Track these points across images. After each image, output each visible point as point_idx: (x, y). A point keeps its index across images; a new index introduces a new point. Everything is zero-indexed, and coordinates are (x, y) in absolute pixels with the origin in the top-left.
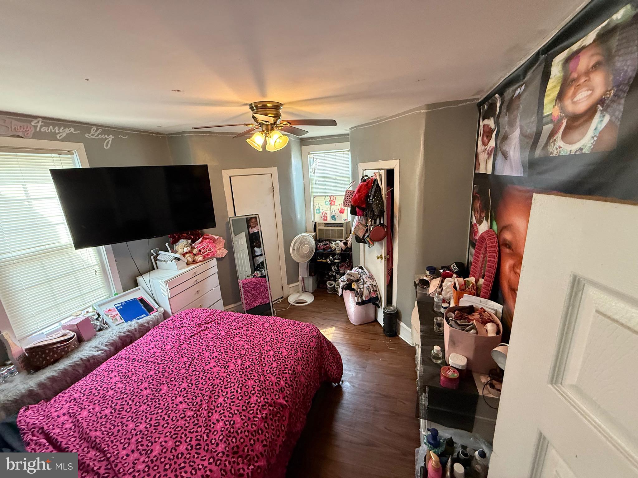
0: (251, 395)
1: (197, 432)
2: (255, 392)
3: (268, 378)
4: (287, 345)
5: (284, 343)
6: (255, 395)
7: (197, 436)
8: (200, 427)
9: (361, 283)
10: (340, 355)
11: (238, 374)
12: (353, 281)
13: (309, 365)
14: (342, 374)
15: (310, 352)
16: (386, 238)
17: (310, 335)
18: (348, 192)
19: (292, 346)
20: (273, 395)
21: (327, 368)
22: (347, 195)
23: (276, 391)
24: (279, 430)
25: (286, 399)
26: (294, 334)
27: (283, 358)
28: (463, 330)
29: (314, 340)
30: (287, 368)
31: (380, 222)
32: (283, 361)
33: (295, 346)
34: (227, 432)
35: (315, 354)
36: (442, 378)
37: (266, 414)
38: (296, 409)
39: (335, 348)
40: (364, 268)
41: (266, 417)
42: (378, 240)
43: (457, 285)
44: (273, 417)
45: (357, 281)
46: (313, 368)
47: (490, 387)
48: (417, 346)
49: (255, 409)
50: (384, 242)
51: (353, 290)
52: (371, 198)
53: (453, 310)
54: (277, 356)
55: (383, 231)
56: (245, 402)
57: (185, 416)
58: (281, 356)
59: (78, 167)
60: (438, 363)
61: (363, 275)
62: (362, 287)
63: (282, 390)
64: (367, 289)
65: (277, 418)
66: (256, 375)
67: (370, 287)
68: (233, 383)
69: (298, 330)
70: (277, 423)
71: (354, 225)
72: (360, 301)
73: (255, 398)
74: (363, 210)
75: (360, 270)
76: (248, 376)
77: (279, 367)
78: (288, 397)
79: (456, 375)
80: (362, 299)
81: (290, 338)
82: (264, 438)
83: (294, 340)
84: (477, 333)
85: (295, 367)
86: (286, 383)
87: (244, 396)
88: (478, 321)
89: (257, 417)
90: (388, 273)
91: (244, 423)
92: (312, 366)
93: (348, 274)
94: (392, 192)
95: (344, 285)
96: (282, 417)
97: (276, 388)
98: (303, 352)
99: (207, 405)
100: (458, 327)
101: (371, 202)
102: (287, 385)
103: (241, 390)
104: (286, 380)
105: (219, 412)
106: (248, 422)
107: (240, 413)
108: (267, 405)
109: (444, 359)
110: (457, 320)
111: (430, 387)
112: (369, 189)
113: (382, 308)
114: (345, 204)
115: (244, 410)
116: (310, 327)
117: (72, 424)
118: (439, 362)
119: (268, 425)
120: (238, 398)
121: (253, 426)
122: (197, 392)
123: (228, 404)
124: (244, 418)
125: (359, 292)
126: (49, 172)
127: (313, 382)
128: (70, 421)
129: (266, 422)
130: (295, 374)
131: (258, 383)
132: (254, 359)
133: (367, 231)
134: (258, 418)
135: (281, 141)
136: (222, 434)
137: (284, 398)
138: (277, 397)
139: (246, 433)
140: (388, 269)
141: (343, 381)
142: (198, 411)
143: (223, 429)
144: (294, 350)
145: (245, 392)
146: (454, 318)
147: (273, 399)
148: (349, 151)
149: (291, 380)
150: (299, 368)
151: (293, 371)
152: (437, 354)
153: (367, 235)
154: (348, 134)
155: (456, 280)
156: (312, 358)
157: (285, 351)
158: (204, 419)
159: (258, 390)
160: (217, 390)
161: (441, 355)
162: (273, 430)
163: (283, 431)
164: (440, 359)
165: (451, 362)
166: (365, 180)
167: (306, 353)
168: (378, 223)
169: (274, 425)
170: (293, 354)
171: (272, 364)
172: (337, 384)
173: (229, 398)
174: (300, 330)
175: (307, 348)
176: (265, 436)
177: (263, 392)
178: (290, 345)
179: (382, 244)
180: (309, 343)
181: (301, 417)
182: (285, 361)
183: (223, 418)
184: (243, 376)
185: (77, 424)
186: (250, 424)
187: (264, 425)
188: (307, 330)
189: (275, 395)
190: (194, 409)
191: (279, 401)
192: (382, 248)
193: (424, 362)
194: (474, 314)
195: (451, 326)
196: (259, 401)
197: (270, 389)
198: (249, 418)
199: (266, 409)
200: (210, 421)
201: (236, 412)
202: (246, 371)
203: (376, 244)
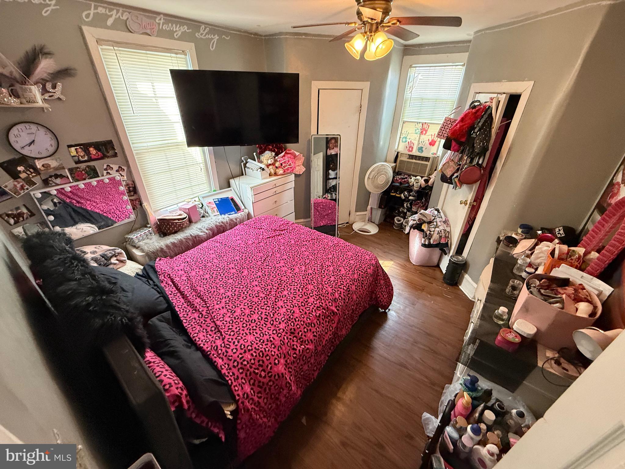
0: (310, 296)
1: (266, 309)
2: (313, 296)
3: (325, 288)
4: (346, 265)
5: (344, 263)
6: (313, 297)
7: (266, 312)
8: (269, 307)
9: (433, 226)
10: (392, 288)
11: (301, 277)
12: (424, 222)
13: (362, 287)
14: (391, 304)
15: (366, 277)
16: (479, 182)
17: (368, 262)
18: (447, 120)
19: (351, 268)
20: (327, 302)
21: (379, 294)
22: (445, 124)
23: (330, 299)
24: (327, 329)
25: (338, 308)
26: (354, 258)
27: (341, 275)
28: (546, 301)
29: (372, 268)
30: (343, 284)
31: (478, 162)
32: (341, 278)
33: (353, 268)
34: (288, 317)
35: (370, 280)
36: (499, 338)
37: (319, 314)
38: (344, 318)
39: (390, 280)
40: (440, 211)
41: (319, 316)
42: (467, 183)
43: (557, 252)
44: (325, 318)
45: (430, 223)
46: (366, 291)
47: (555, 363)
48: (479, 301)
49: (311, 307)
50: (475, 187)
51: (422, 231)
52: (476, 131)
53: (539, 277)
54: (336, 272)
55: (477, 173)
56: (304, 300)
57: (259, 296)
58: (339, 273)
59: (190, 69)
60: (499, 323)
61: (438, 219)
62: (433, 229)
63: (335, 300)
64: (438, 233)
65: (327, 320)
66: (316, 282)
67: (442, 232)
68: (297, 283)
69: (359, 256)
70: (327, 324)
71: (444, 161)
72: (427, 243)
73: (313, 300)
74: (460, 144)
75: (436, 212)
76: (309, 281)
77: (336, 281)
78: (339, 307)
79: (517, 340)
80: (429, 242)
81: (350, 261)
82: (315, 330)
83: (353, 263)
84: (563, 308)
85: (350, 286)
86: (340, 296)
87: (304, 295)
88: (569, 296)
89: (311, 314)
90: (468, 222)
91: (301, 315)
92: (366, 289)
93: (421, 214)
94: (508, 126)
95: (414, 224)
96: (332, 321)
97: (330, 297)
98: (359, 275)
99: (275, 293)
100: (539, 296)
101: (474, 135)
102: (340, 298)
103: (302, 290)
104: (340, 293)
105: (284, 301)
106: (305, 315)
107: (299, 307)
108: (321, 308)
109: (507, 322)
110: (541, 288)
111: (481, 342)
112: (476, 118)
113: (448, 256)
114: (439, 135)
115: (302, 305)
116: (371, 255)
117: (186, 278)
118: (501, 322)
119: (320, 322)
120: (299, 296)
121: (308, 319)
122: (269, 281)
123: (291, 297)
124: (302, 311)
125: (428, 234)
126: (169, 72)
127: (363, 302)
128: (185, 275)
129: (318, 320)
130: (349, 291)
131: (316, 289)
132: (316, 270)
133: (458, 170)
134: (313, 315)
135: (384, 47)
136: (284, 317)
137: (336, 307)
138: (330, 304)
139: (302, 323)
140: (469, 217)
141: (389, 310)
142: (268, 295)
143: (285, 314)
144: (352, 271)
145: (305, 292)
146: (538, 286)
147: (326, 305)
148: (463, 65)
149: (344, 295)
150: (354, 287)
151: (348, 289)
152: (501, 315)
153: (456, 175)
154: (469, 41)
155: (557, 246)
156: (366, 282)
157: (343, 270)
158: (272, 302)
159: (315, 294)
160: (283, 285)
161: (505, 317)
162: (323, 327)
163: (330, 330)
164: (503, 320)
165: (515, 327)
166: (475, 107)
167: (362, 277)
168: (475, 162)
169: (325, 324)
170: (350, 274)
171: (330, 277)
172: (383, 310)
173: (292, 293)
174: (360, 256)
175: (364, 273)
176: (316, 329)
177: (320, 297)
178: (349, 266)
179: (471, 189)
180: (367, 269)
181: (347, 325)
182: (342, 278)
183: (286, 306)
184: (305, 280)
185: (189, 279)
186: (306, 317)
187: (317, 322)
188: (367, 257)
189: (329, 302)
190: (266, 293)
191: (331, 308)
192: (470, 193)
193: (482, 317)
194: (567, 287)
195: (531, 292)
196: (315, 302)
197: (326, 296)
198: (306, 313)
199: (320, 310)
200: (276, 305)
201: (296, 305)
202: (308, 277)
203: (465, 187)
